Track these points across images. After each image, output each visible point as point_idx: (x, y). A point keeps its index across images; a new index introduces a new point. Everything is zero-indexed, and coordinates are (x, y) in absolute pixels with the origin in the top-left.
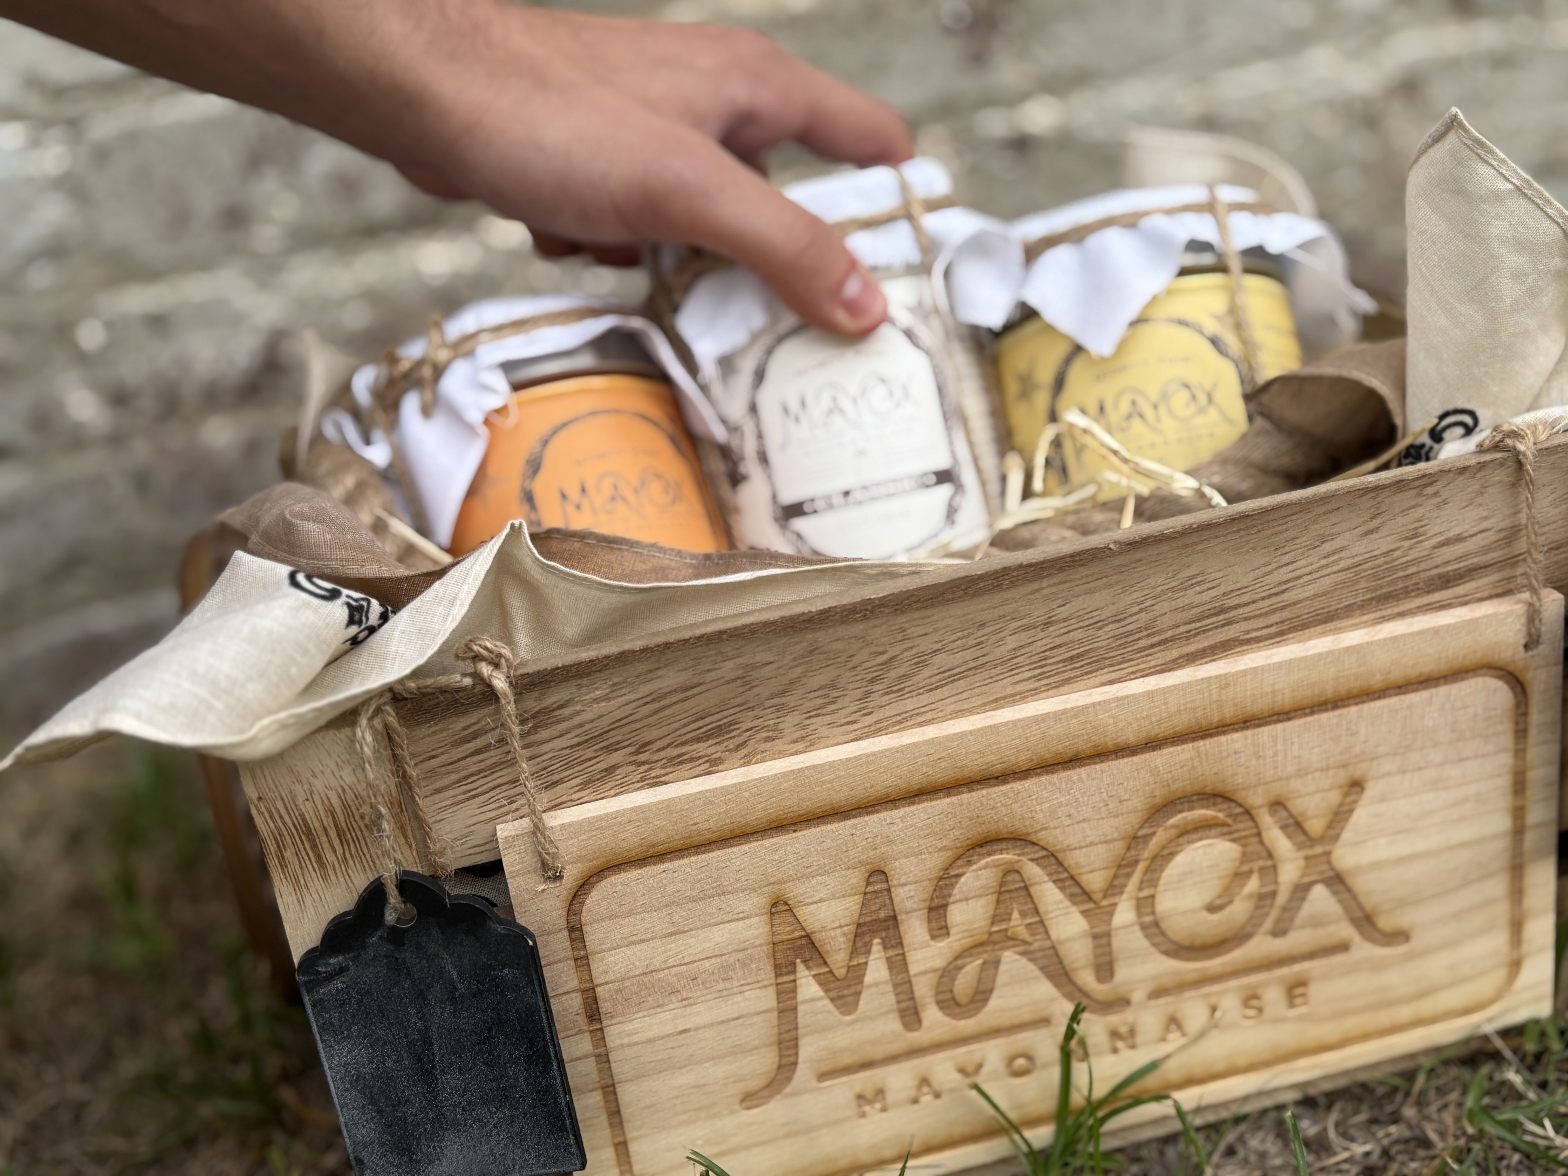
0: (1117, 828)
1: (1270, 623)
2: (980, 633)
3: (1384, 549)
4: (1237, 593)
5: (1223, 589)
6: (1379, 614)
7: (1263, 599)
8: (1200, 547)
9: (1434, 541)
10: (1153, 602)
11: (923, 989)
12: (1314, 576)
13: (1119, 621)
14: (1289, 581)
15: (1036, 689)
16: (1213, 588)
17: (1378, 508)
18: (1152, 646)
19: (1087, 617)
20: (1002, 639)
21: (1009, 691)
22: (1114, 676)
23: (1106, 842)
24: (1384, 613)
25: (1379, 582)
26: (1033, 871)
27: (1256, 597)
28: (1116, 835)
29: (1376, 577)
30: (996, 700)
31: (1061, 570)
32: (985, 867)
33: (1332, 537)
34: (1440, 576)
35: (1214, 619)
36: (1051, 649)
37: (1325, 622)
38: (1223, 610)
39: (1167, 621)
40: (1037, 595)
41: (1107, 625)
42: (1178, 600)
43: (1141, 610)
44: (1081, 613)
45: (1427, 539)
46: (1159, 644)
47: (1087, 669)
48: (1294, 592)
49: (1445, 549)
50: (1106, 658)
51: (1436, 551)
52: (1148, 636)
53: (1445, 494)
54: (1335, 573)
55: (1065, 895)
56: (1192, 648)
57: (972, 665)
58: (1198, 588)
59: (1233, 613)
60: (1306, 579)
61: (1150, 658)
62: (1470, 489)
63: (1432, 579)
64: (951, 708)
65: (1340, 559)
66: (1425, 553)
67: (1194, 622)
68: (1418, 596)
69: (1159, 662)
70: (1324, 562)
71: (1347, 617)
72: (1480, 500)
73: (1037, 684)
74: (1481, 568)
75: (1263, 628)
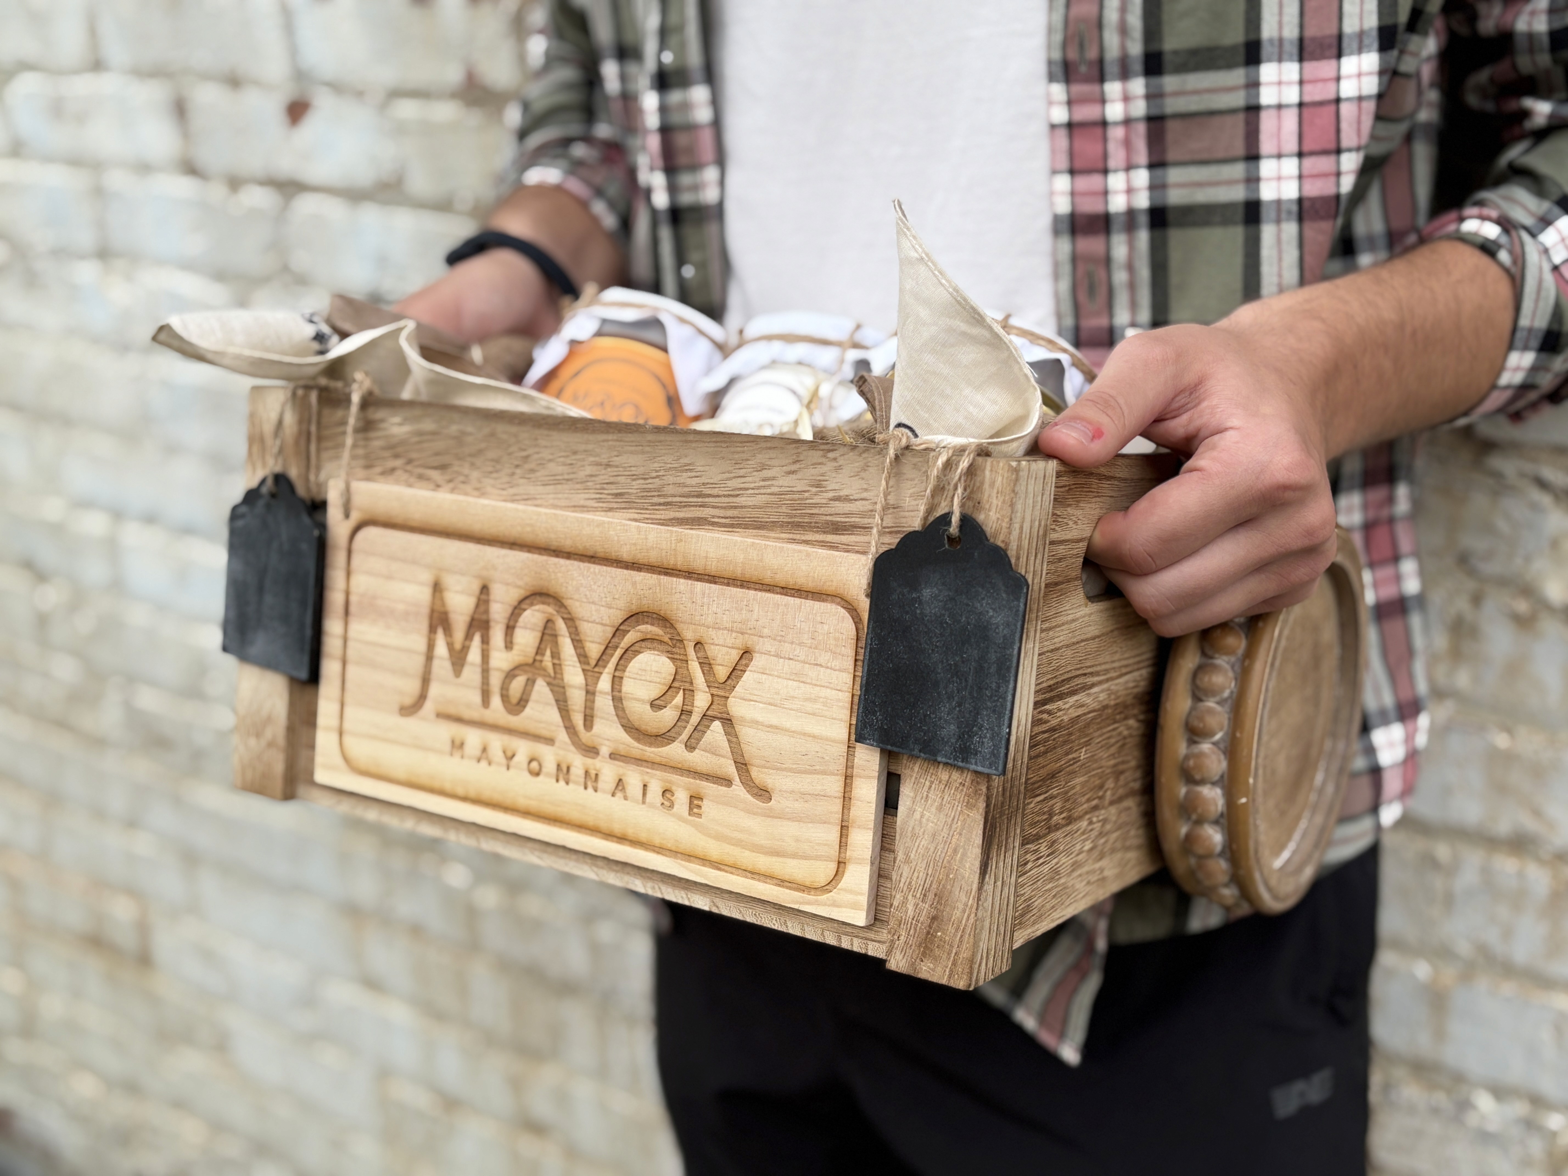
0: (609, 617)
1: (728, 515)
2: (574, 457)
3: (799, 489)
4: (711, 486)
5: (703, 480)
6: (791, 536)
7: (725, 496)
8: (694, 445)
9: (831, 495)
10: (664, 473)
11: (495, 681)
12: (756, 491)
13: (645, 479)
14: (741, 489)
15: (595, 508)
16: (698, 477)
17: (798, 456)
18: (660, 504)
19: (628, 469)
20: (583, 466)
21: (582, 503)
22: (636, 516)
23: (602, 624)
24: (795, 536)
25: (794, 512)
26: (561, 625)
27: (721, 493)
28: (608, 622)
29: (792, 507)
30: (575, 506)
31: (620, 431)
32: (538, 611)
33: (770, 467)
34: (834, 523)
35: (695, 500)
36: (607, 483)
37: (759, 528)
38: (700, 495)
39: (669, 490)
40: (605, 444)
41: (638, 479)
42: (678, 478)
43: (657, 477)
44: (626, 465)
45: (826, 491)
46: (664, 504)
47: (623, 505)
48: (743, 499)
49: (837, 504)
50: (635, 503)
51: (831, 502)
52: (659, 496)
53: (841, 462)
54: (768, 494)
55: (576, 653)
56: (681, 515)
57: (566, 477)
58: (689, 474)
59: (707, 500)
60: (751, 491)
61: (657, 512)
62: (857, 464)
63: (827, 522)
64: (551, 501)
65: (772, 485)
66: (824, 501)
67: (684, 496)
68: (817, 532)
69: (662, 517)
70: (762, 483)
71: (773, 530)
72: (863, 474)
73: (596, 505)
74: (860, 527)
75: (722, 518)
